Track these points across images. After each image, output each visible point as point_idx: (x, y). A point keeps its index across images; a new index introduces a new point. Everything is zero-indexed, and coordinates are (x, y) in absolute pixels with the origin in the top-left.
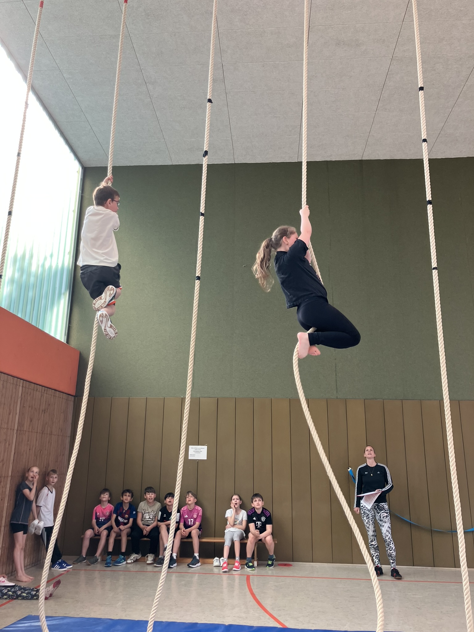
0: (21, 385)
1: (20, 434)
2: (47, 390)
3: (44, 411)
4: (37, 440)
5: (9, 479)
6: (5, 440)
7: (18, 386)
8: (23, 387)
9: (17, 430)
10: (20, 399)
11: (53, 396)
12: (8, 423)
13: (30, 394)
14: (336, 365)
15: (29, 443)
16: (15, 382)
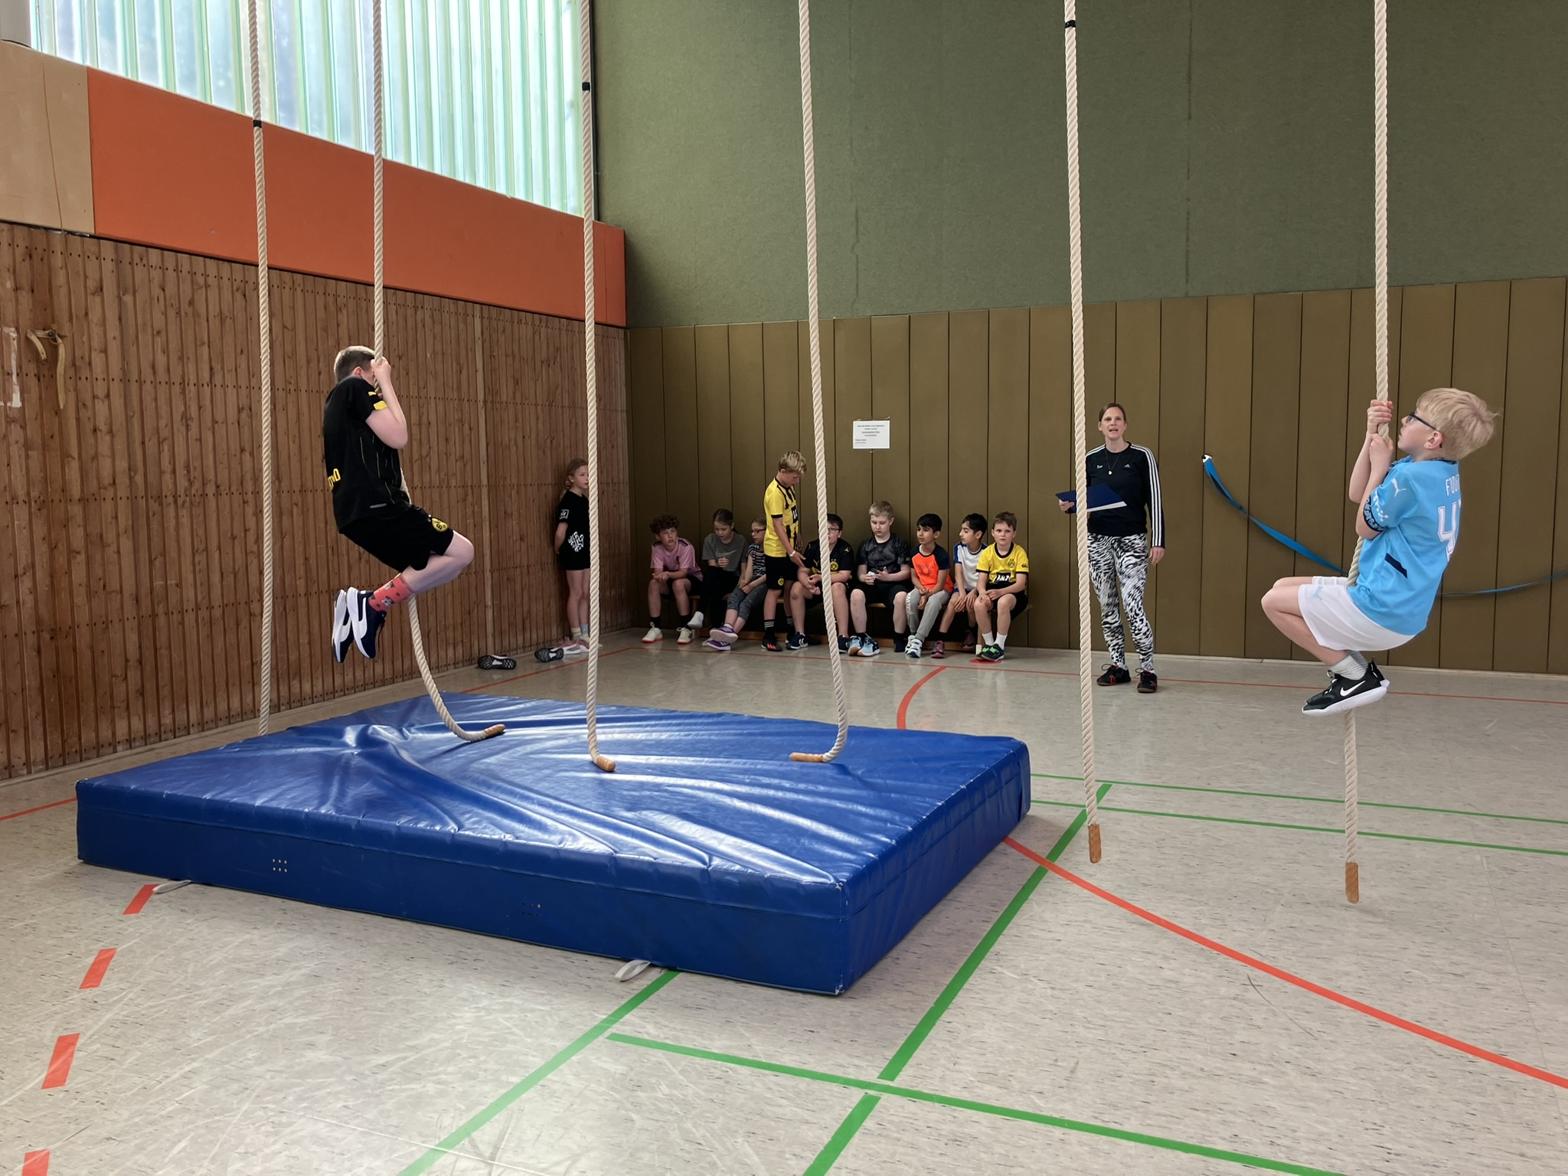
0: (477, 314)
1: (493, 409)
3: (547, 363)
4: (537, 419)
5: (485, 491)
6: (461, 420)
7: (470, 317)
8: (482, 318)
9: (485, 402)
10: (480, 342)
11: (564, 332)
12: (459, 389)
13: (504, 331)
14: (1188, 213)
15: (520, 424)
16: (460, 310)
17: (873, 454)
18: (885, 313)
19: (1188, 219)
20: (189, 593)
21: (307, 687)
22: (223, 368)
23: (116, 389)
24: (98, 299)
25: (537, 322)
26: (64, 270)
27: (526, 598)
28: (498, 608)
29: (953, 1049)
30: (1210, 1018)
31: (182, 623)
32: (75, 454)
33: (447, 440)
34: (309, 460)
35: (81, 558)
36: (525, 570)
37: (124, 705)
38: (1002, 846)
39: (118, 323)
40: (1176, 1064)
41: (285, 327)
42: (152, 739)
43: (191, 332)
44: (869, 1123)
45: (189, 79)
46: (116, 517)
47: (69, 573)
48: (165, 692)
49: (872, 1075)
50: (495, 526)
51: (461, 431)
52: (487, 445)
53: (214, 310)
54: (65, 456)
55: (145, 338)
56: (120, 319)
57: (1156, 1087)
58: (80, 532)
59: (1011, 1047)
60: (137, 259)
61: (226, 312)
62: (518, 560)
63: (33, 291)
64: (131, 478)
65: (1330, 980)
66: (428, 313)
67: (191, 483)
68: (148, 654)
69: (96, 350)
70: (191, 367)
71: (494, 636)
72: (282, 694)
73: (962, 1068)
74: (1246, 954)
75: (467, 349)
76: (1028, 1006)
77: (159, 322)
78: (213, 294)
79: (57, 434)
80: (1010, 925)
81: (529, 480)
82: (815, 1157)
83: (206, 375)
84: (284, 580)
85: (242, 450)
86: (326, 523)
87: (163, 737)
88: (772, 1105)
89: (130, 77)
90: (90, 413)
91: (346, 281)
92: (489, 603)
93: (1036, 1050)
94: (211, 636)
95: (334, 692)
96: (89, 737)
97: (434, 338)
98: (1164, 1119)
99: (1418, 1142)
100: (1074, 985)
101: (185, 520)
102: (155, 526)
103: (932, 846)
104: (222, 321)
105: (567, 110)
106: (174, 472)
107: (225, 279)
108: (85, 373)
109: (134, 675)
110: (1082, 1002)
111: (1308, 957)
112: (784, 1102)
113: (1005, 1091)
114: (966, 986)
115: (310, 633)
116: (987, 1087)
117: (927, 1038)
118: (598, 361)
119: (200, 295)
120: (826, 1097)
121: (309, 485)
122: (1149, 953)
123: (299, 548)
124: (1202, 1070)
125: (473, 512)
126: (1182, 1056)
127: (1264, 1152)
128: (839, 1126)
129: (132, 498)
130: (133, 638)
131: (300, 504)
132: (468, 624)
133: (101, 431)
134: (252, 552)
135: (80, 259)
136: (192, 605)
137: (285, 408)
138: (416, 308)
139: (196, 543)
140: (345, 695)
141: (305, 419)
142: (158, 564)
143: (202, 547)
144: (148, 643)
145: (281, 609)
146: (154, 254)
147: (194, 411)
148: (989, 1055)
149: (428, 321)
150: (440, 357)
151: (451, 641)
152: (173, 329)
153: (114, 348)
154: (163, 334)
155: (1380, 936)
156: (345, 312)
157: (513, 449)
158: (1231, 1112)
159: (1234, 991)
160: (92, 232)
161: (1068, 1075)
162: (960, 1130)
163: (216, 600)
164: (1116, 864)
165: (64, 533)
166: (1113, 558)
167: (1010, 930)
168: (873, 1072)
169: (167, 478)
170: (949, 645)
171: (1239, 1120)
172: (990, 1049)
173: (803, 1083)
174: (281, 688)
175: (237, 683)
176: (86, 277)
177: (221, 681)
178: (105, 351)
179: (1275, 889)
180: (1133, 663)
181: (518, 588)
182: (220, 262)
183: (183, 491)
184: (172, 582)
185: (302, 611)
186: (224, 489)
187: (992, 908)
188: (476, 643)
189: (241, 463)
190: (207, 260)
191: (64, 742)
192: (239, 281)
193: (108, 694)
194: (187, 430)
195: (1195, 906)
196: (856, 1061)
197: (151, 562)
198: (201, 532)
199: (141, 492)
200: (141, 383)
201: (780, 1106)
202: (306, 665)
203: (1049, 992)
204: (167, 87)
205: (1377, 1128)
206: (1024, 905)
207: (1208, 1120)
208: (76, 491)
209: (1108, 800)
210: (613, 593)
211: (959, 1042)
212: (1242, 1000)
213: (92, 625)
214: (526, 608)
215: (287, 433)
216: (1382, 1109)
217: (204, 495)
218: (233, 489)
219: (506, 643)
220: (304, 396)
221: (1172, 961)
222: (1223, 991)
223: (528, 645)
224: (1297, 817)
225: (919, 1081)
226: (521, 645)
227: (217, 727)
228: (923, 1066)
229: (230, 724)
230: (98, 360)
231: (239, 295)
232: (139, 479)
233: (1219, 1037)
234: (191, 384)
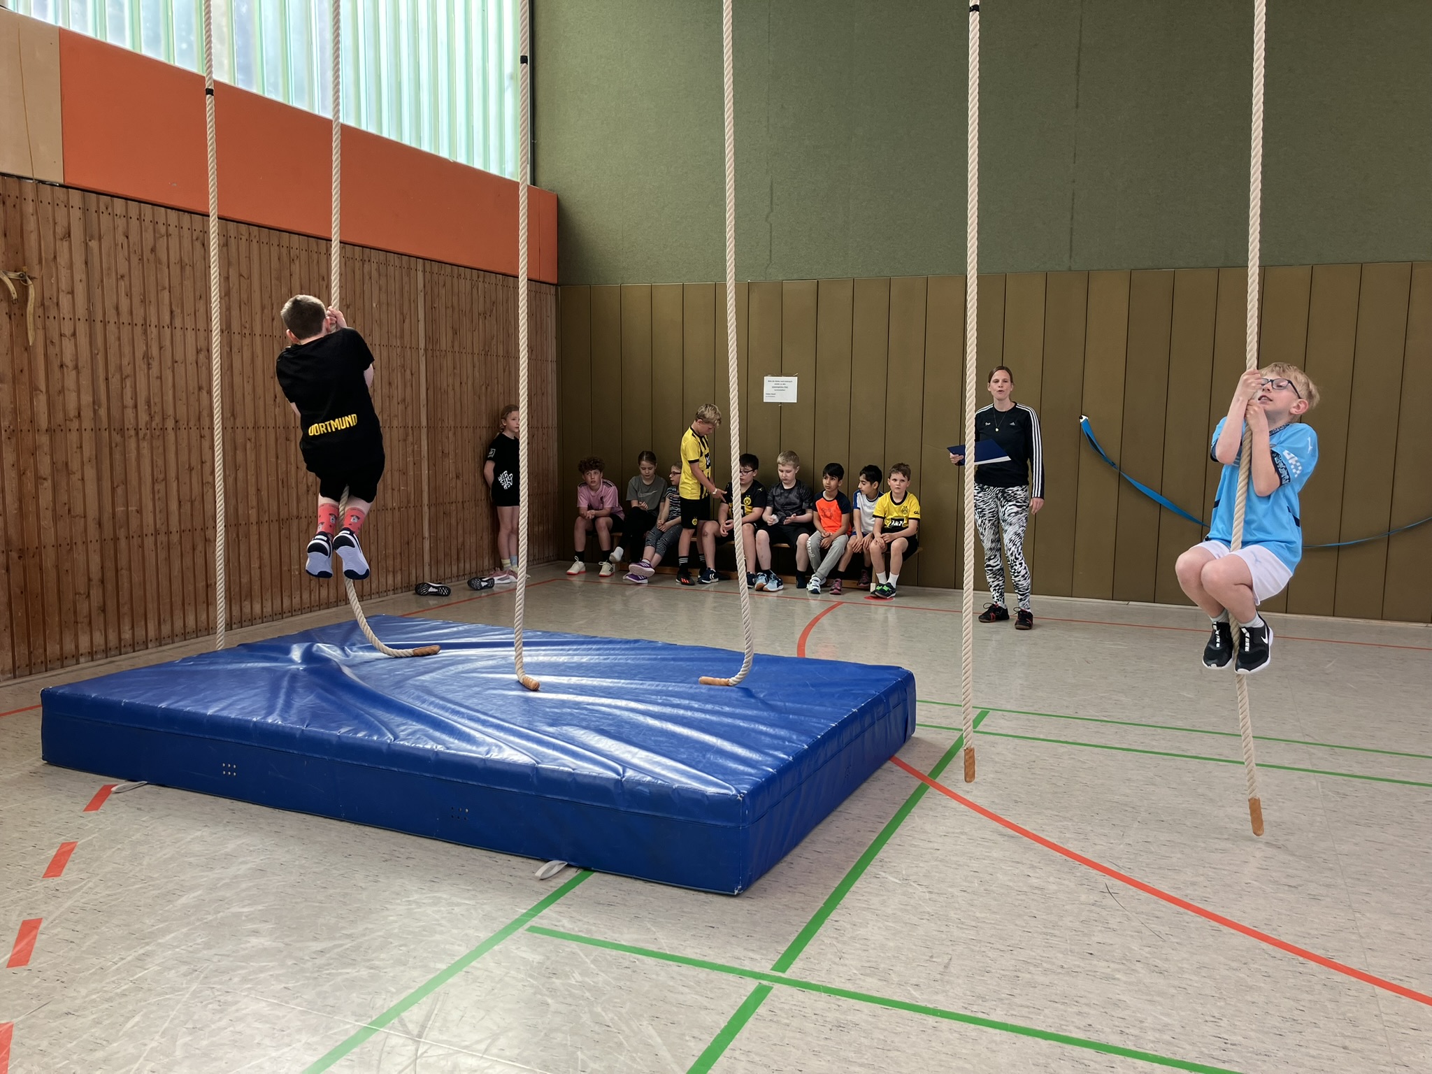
0: (420, 268)
1: (433, 356)
2: (484, 277)
3: (484, 315)
4: (474, 367)
5: (424, 431)
6: (403, 366)
7: (413, 270)
8: (424, 271)
9: (426, 350)
10: (422, 294)
11: (499, 287)
12: (402, 337)
13: (444, 285)
14: (1074, 194)
15: (457, 371)
16: (405, 264)
17: (781, 407)
18: (795, 276)
19: (1073, 200)
20: (149, 518)
21: (257, 607)
22: (182, 312)
23: (82, 328)
24: (66, 244)
25: (475, 278)
26: (35, 217)
27: (460, 532)
28: (435, 540)
29: (839, 946)
30: (1071, 921)
31: (142, 546)
32: (44, 389)
33: (390, 383)
34: (262, 399)
35: (48, 484)
36: (460, 505)
37: (86, 620)
38: (889, 764)
39: (84, 266)
40: (1039, 962)
41: (241, 275)
42: (113, 653)
43: (153, 278)
44: (762, 1010)
45: (154, 41)
46: (81, 447)
47: (36, 497)
48: (125, 609)
49: (765, 967)
50: (433, 465)
51: (403, 375)
52: (427, 390)
53: (174, 257)
54: (34, 389)
55: (110, 282)
56: (86, 263)
57: (1020, 982)
58: (47, 459)
59: (891, 944)
60: (102, 208)
61: (186, 260)
62: (454, 496)
63: (5, 235)
64: (95, 412)
65: (1179, 888)
66: (374, 266)
67: (152, 418)
68: (110, 574)
69: (63, 291)
70: (153, 310)
71: (430, 565)
72: (234, 613)
73: (847, 962)
74: (1105, 865)
75: (410, 300)
76: (909, 908)
77: (123, 268)
78: (174, 242)
79: (26, 369)
80: (893, 835)
81: (465, 424)
82: (712, 1039)
83: (167, 318)
84: (237, 510)
85: (200, 388)
86: (277, 458)
87: (123, 650)
88: (675, 993)
89: (99, 38)
90: (57, 349)
91: (299, 234)
92: (426, 534)
93: (914, 947)
94: (168, 559)
95: (282, 613)
96: (53, 649)
97: (380, 289)
98: (1027, 1009)
99: (1252, 1034)
100: (950, 890)
101: (146, 451)
102: (117, 456)
103: (826, 762)
104: (182, 268)
105: (507, 82)
106: (136, 407)
107: (185, 229)
108: (53, 312)
109: (96, 593)
110: (957, 905)
111: (1160, 868)
112: (686, 990)
113: (885, 983)
114: (853, 889)
115: (260, 558)
116: (869, 980)
117: (816, 934)
118: (531, 315)
119: (162, 243)
120: (723, 986)
121: (262, 423)
122: (1018, 863)
123: (252, 479)
124: (1062, 967)
125: (413, 451)
126: (1045, 955)
127: (1116, 1040)
128: (735, 1012)
129: (96, 430)
130: (95, 559)
131: (253, 440)
132: (406, 555)
133: (67, 367)
134: (208, 483)
135: (50, 207)
136: (151, 530)
137: (240, 351)
138: (363, 261)
139: (155, 473)
140: (292, 616)
141: (259, 362)
142: (120, 491)
143: (161, 477)
144: (109, 564)
145: (235, 535)
146: (118, 202)
147: (155, 351)
148: (871, 951)
149: (375, 274)
150: (384, 307)
151: (391, 569)
152: (136, 273)
153: (80, 289)
154: (127, 278)
155: (1224, 851)
156: (297, 262)
157: (451, 393)
158: (1086, 1004)
159: (1094, 897)
160: (62, 182)
161: (942, 970)
162: (842, 1017)
163: (174, 527)
164: (991, 783)
165: (32, 461)
166: (997, 506)
167: (894, 839)
168: (767, 964)
169: (130, 413)
170: (846, 583)
171: (1092, 1012)
172: (873, 946)
173: (702, 974)
174: (233, 608)
175: (193, 602)
176: (55, 223)
177: (177, 600)
178: (72, 292)
179: (1133, 808)
180: (1012, 603)
181: (453, 521)
182: (180, 213)
183: (144, 424)
184: (132, 508)
185: (254, 538)
186: (183, 424)
187: (879, 820)
188: (414, 572)
189: (199, 400)
190: (169, 211)
191: (30, 653)
192: (198, 230)
193: (72, 609)
194: (149, 369)
195: (1061, 821)
196: (751, 955)
197: (113, 489)
198: (160, 463)
199: (105, 424)
200: (105, 323)
201: (682, 993)
202: (256, 587)
203: (927, 896)
204: (134, 48)
205: (1216, 1020)
206: (907, 817)
207: (1065, 1011)
208: (44, 423)
209: (986, 725)
210: (541, 528)
211: (845, 939)
212: (1099, 906)
213: (58, 546)
214: (460, 540)
215: (242, 373)
216: (1222, 1004)
217: (164, 429)
218: (191, 424)
219: (441, 572)
220: (258, 339)
221: (1038, 870)
222: (1083, 898)
223: (461, 574)
224: (1154, 743)
225: (808, 973)
226: (456, 575)
227: (173, 643)
228: (812, 960)
229: (185, 640)
230: (65, 301)
231: (198, 245)
232: (103, 412)
233: (1078, 938)
234: (153, 326)
